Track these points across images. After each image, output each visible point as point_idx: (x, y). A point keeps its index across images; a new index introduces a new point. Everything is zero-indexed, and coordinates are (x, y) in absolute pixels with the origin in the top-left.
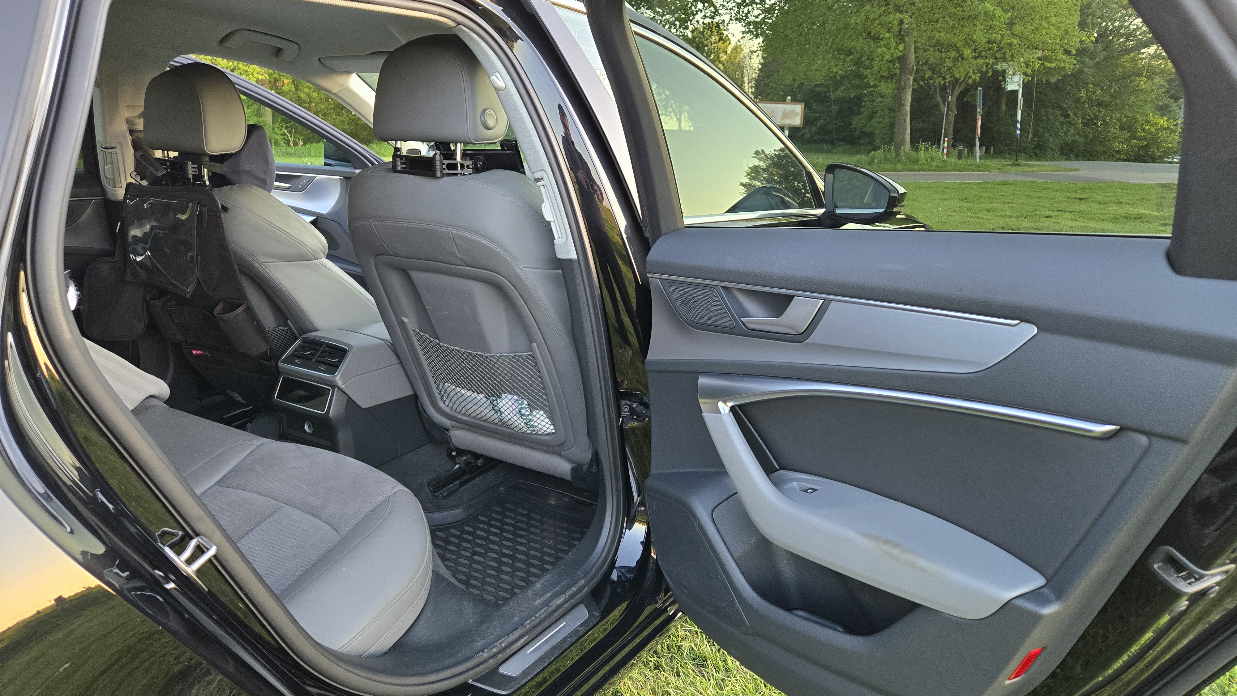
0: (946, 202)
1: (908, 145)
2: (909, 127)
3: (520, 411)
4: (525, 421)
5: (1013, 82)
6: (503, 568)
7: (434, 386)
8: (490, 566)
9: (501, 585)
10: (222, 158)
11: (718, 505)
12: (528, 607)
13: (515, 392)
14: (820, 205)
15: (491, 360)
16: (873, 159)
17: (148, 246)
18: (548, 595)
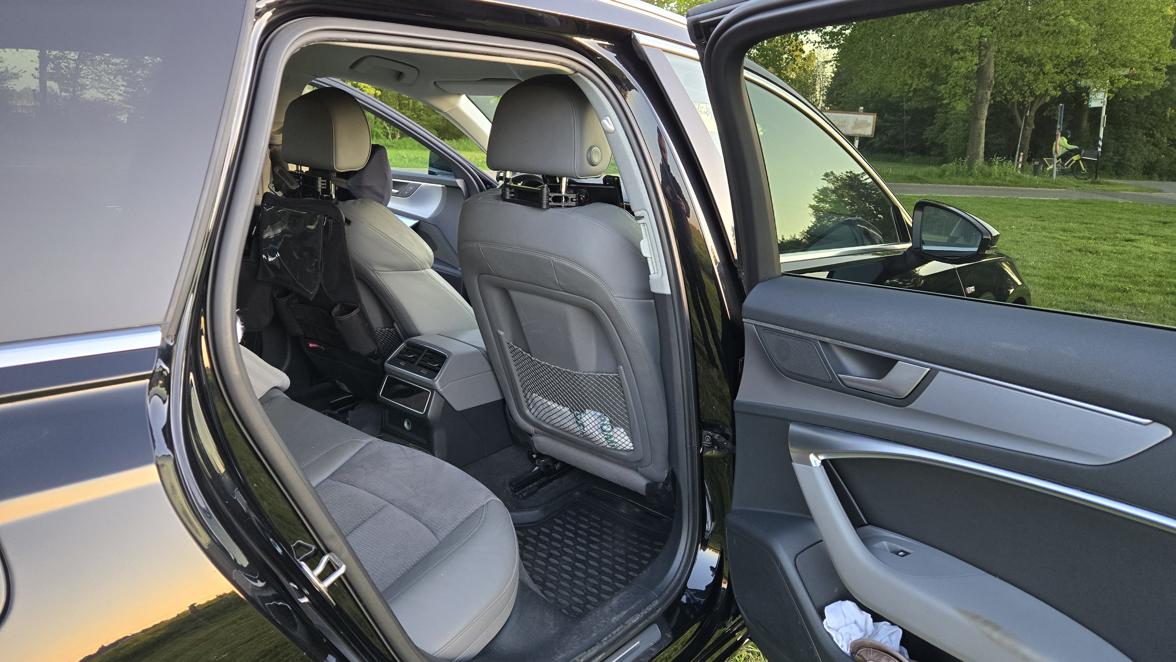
0: (1019, 220)
1: (981, 160)
2: (983, 141)
3: (601, 427)
4: (606, 436)
5: (1097, 99)
6: (577, 573)
7: (522, 395)
8: (565, 569)
9: (574, 590)
10: (347, 175)
11: (801, 552)
12: (605, 623)
13: (598, 408)
14: (905, 240)
15: (578, 378)
16: (944, 171)
17: (277, 248)
18: (624, 613)
